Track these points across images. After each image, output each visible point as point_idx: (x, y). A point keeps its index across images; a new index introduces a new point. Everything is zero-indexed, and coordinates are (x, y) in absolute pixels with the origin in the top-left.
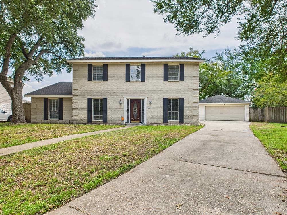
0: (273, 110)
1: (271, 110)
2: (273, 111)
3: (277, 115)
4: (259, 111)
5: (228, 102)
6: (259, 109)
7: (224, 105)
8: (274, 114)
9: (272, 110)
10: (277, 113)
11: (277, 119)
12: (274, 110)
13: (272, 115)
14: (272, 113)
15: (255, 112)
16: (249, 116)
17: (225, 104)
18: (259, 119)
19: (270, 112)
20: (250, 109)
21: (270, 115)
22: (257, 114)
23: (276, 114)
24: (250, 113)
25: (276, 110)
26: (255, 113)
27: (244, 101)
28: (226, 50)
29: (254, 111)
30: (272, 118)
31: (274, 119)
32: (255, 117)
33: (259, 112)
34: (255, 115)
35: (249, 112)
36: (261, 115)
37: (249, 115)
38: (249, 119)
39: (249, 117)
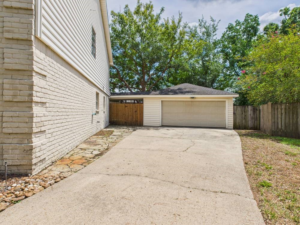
0: (281, 109)
1: (277, 109)
2: (283, 111)
3: (291, 121)
4: (250, 111)
5: (199, 93)
6: (250, 107)
7: (192, 100)
8: (283, 119)
9: (279, 110)
10: (291, 115)
11: (291, 129)
12: (285, 109)
13: (279, 120)
14: (279, 116)
15: (244, 113)
16: (233, 120)
17: (193, 98)
18: (249, 125)
19: (276, 112)
20: (235, 107)
21: (276, 120)
22: (245, 116)
23: (289, 118)
24: (234, 114)
25: (289, 108)
26: (242, 114)
27: (224, 93)
28: (201, 21)
29: (242, 111)
30: (280, 126)
31: (283, 128)
32: (242, 121)
33: (249, 113)
34: (242, 118)
35: (233, 111)
36: (252, 118)
37: (233, 118)
38: (233, 124)
39: (233, 122)
